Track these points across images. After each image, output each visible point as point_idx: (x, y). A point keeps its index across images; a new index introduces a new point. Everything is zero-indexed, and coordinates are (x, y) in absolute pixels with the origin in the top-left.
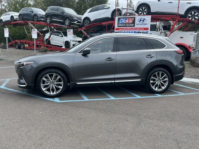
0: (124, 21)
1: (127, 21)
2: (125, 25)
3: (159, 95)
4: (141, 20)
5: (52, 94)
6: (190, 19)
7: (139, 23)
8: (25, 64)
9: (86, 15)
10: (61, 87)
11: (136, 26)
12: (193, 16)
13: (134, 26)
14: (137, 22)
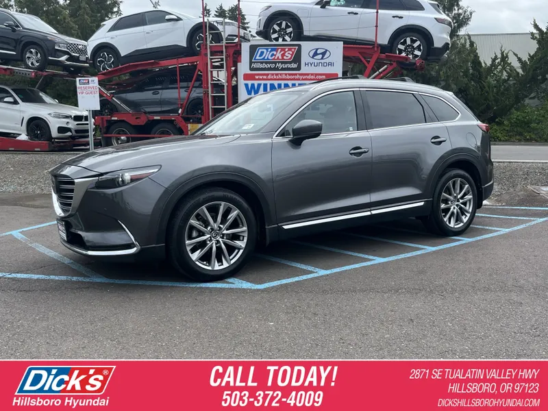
0: (268, 55)
1: (279, 55)
2: (273, 66)
3: (465, 240)
4: (316, 54)
5: (217, 267)
6: (404, 54)
7: (312, 60)
8: (127, 176)
9: (101, 36)
10: (242, 244)
11: (304, 70)
12: (410, 50)
13: (299, 68)
14: (305, 58)
